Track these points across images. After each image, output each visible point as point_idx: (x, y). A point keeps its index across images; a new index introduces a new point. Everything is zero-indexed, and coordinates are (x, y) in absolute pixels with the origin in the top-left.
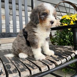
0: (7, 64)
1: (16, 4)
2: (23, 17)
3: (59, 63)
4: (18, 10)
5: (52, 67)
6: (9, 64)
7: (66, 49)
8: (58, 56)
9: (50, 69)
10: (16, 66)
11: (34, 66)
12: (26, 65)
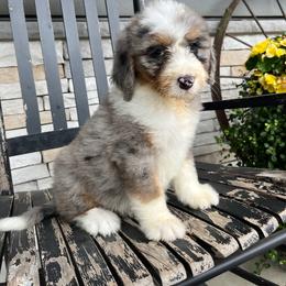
0: (51, 260)
1: (77, 17)
2: (106, 61)
3: (226, 250)
4: (88, 38)
5: (202, 268)
6: (58, 260)
7: (265, 188)
8: (228, 220)
9: (195, 274)
10: (80, 269)
11: (138, 267)
12: (112, 262)
